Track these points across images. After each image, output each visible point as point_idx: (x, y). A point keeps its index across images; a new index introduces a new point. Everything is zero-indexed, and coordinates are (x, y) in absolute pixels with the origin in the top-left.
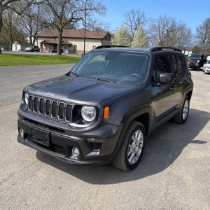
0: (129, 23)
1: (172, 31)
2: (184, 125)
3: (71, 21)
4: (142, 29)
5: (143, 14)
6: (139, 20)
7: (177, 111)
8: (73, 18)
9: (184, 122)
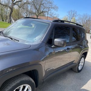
0: (69, 16)
1: (89, 21)
2: (79, 73)
3: (42, 12)
4: (75, 19)
5: (76, 12)
6: (74, 15)
7: (74, 64)
8: (43, 11)
9: (79, 71)
